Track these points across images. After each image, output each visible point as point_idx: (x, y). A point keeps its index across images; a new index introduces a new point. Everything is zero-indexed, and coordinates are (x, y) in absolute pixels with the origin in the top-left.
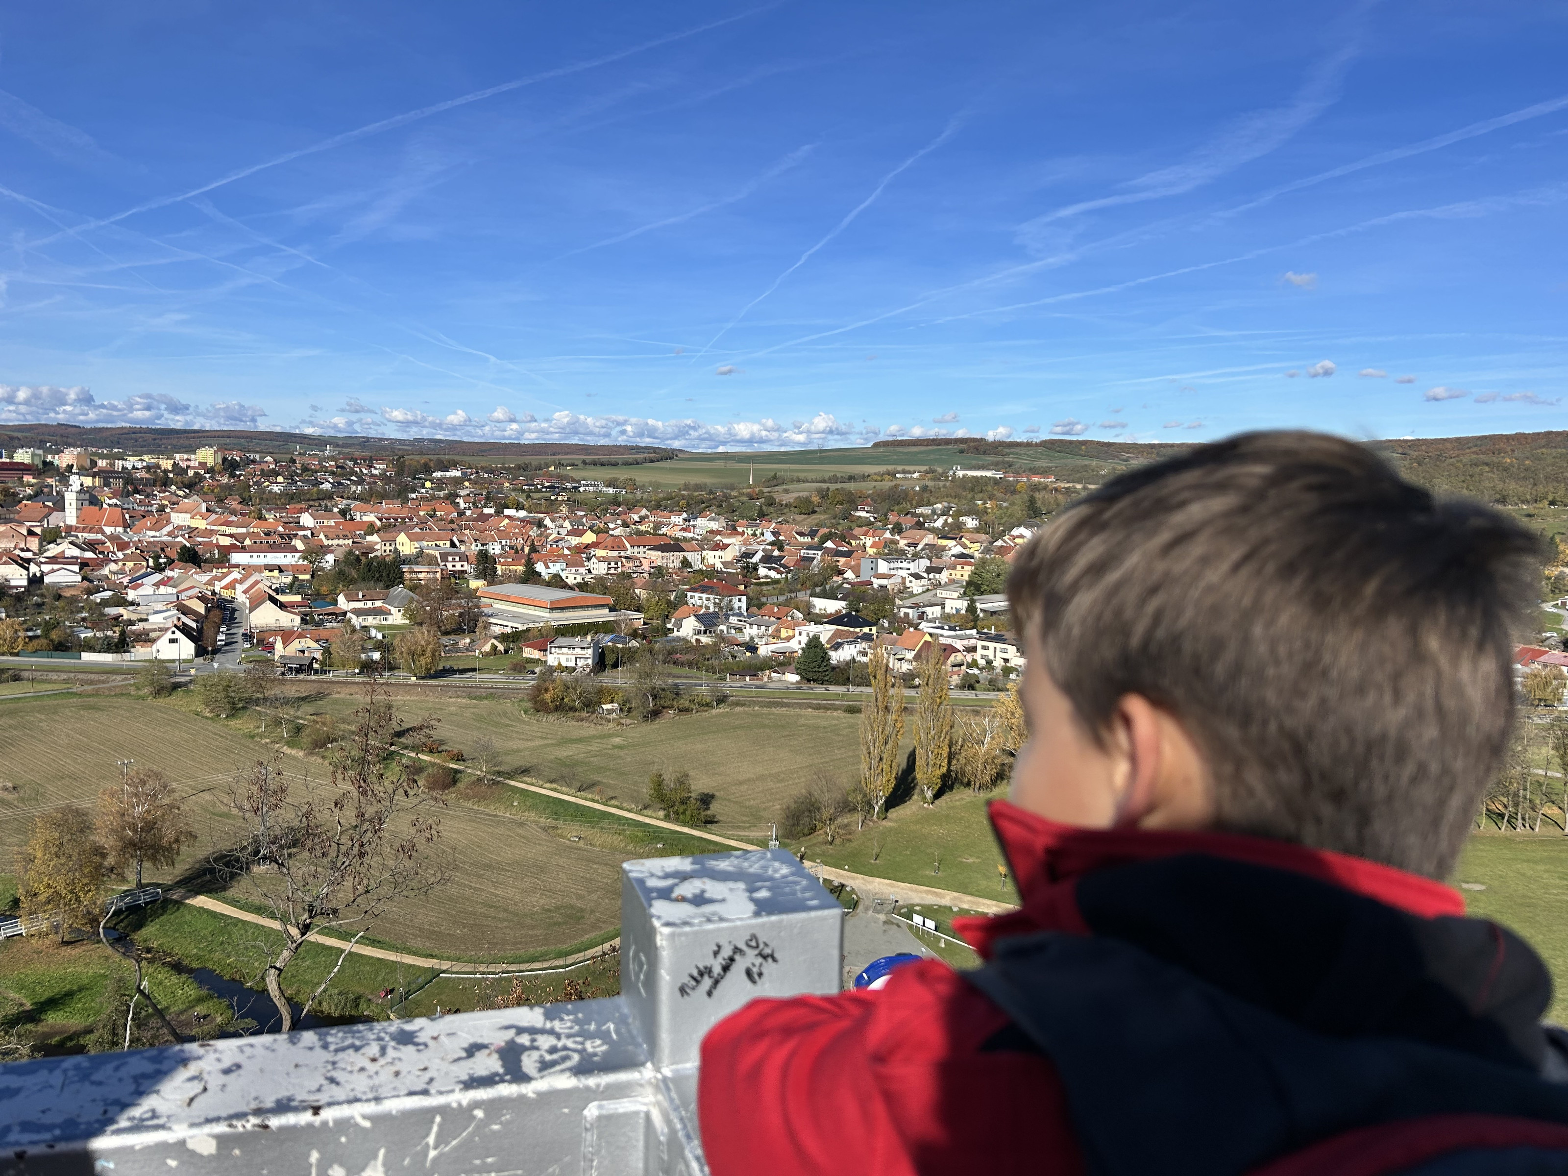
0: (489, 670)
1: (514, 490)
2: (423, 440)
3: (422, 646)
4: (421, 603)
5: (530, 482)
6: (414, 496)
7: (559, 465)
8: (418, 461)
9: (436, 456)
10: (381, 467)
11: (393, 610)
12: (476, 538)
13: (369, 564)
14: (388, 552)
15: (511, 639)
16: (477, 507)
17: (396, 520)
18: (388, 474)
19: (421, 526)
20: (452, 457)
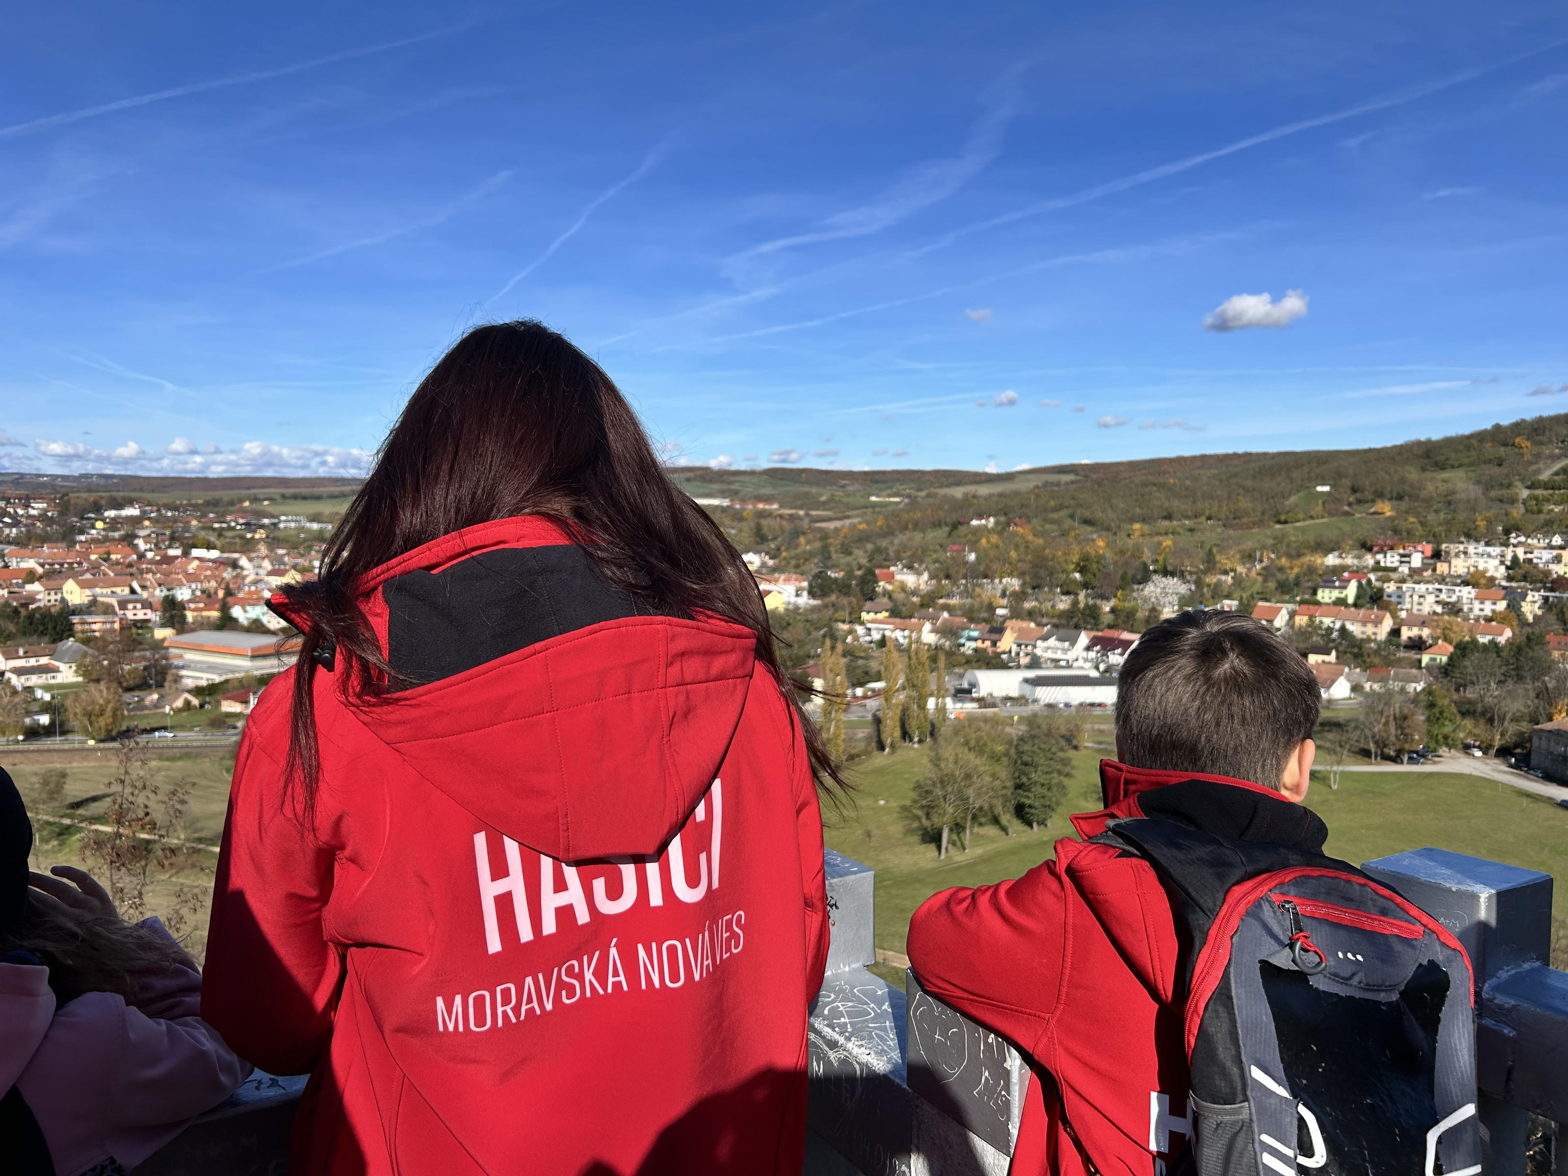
0: (182, 727)
1: (204, 528)
2: (92, 476)
3: (101, 705)
4: (97, 657)
5: (221, 519)
6: (83, 538)
7: (255, 500)
8: (86, 500)
9: (108, 494)
10: (40, 506)
11: (62, 666)
12: (161, 582)
13: (31, 616)
14: (53, 602)
15: (207, 692)
16: (160, 548)
17: (62, 565)
18: (50, 514)
19: (93, 571)
20: (127, 494)
